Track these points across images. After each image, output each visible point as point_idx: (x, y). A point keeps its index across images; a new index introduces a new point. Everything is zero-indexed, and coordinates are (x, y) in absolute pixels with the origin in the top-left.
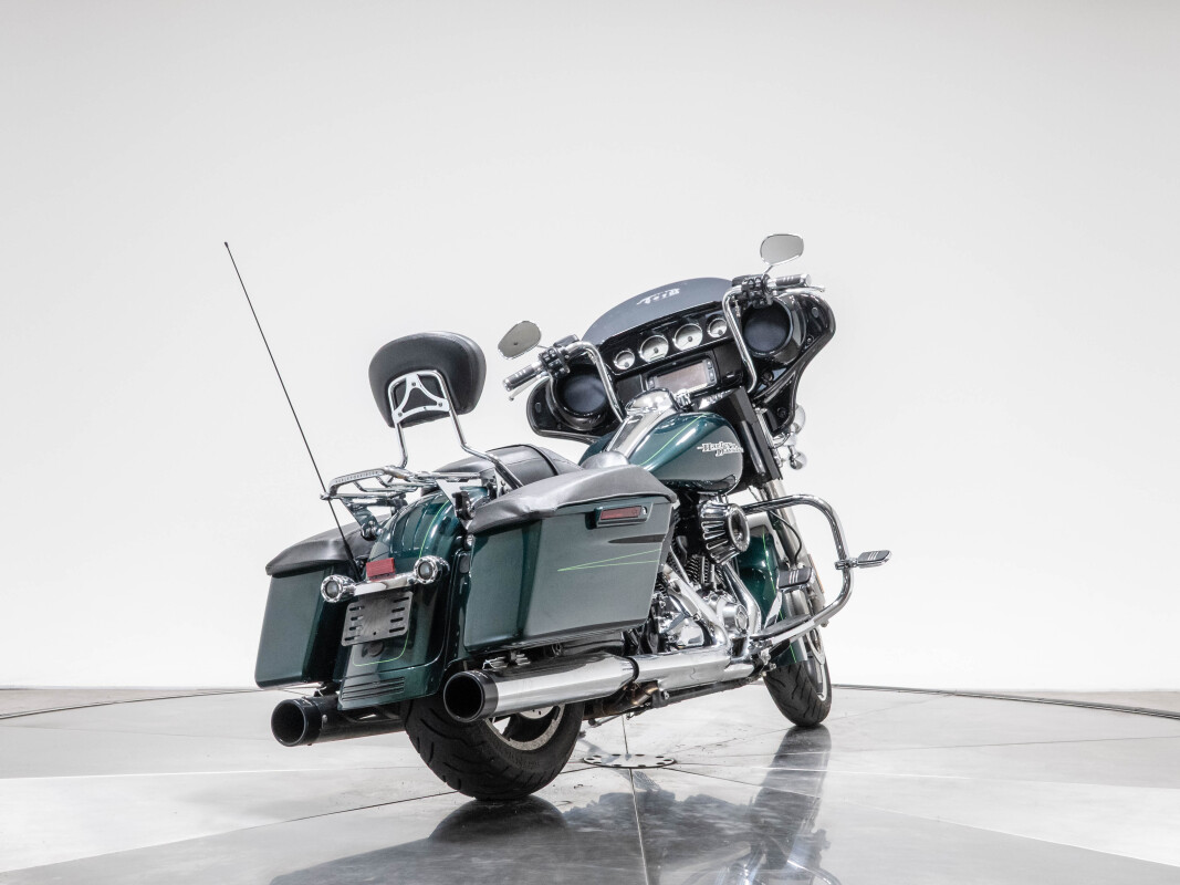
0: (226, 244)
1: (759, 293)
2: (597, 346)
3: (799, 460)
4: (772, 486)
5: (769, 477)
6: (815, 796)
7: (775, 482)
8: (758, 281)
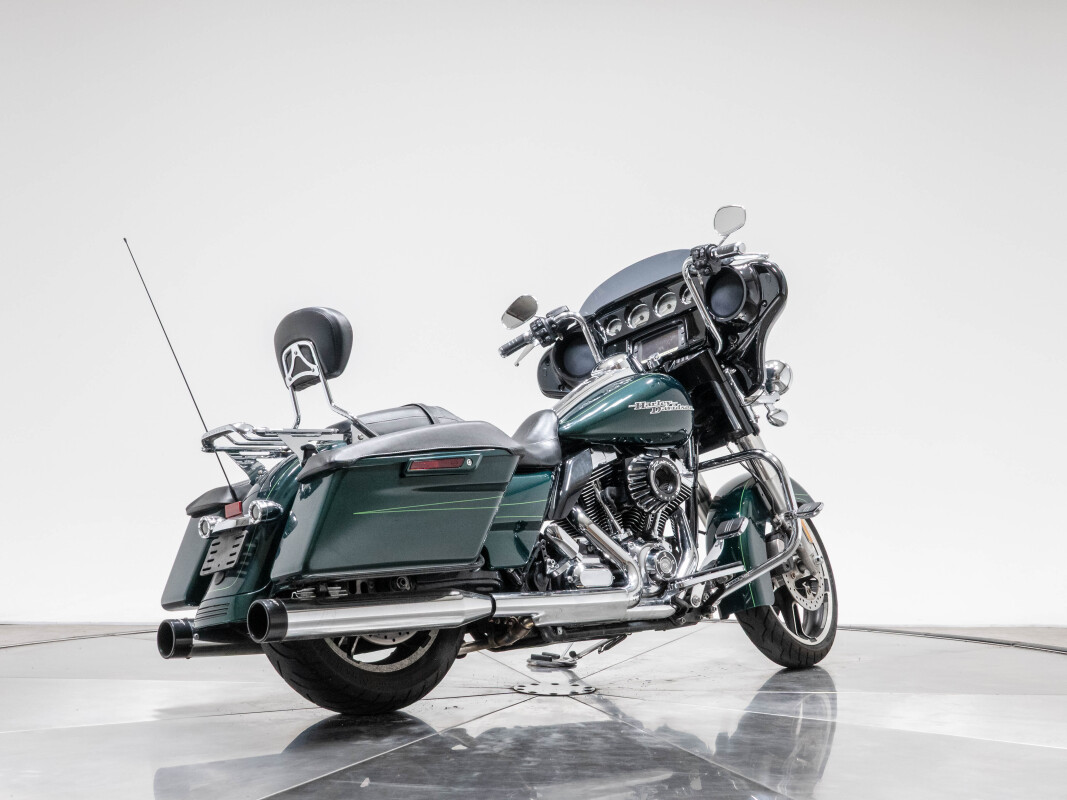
0: (125, 240)
1: (703, 262)
2: (585, 317)
3: (779, 417)
4: (748, 441)
5: (744, 433)
6: (829, 720)
7: (751, 437)
8: (702, 251)
